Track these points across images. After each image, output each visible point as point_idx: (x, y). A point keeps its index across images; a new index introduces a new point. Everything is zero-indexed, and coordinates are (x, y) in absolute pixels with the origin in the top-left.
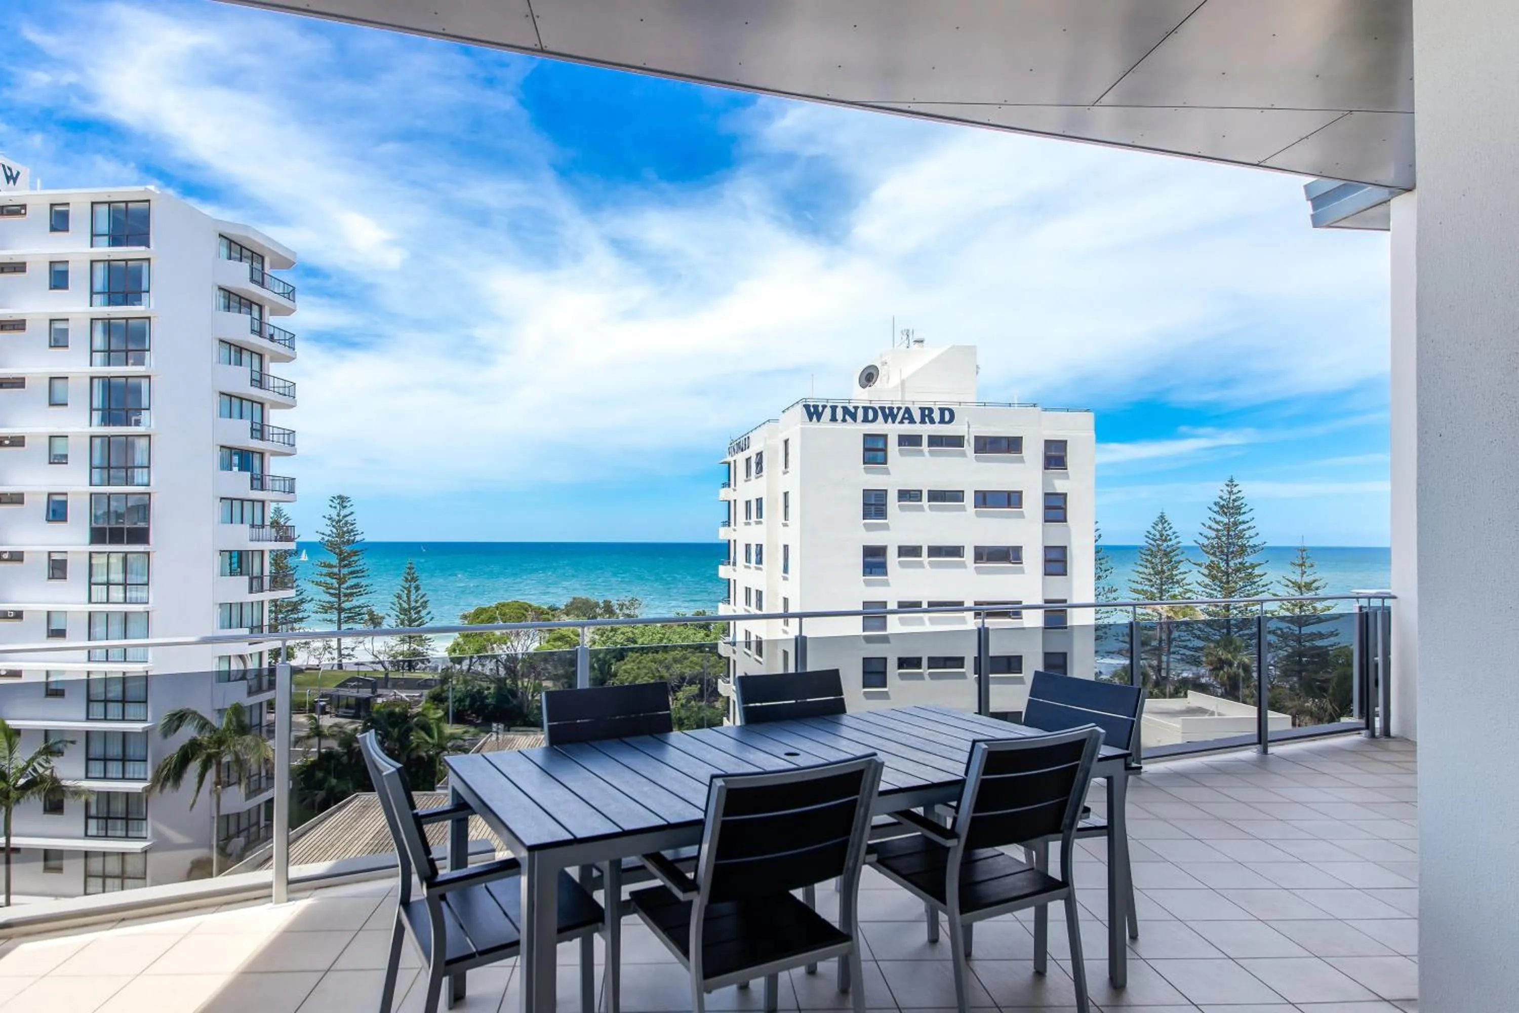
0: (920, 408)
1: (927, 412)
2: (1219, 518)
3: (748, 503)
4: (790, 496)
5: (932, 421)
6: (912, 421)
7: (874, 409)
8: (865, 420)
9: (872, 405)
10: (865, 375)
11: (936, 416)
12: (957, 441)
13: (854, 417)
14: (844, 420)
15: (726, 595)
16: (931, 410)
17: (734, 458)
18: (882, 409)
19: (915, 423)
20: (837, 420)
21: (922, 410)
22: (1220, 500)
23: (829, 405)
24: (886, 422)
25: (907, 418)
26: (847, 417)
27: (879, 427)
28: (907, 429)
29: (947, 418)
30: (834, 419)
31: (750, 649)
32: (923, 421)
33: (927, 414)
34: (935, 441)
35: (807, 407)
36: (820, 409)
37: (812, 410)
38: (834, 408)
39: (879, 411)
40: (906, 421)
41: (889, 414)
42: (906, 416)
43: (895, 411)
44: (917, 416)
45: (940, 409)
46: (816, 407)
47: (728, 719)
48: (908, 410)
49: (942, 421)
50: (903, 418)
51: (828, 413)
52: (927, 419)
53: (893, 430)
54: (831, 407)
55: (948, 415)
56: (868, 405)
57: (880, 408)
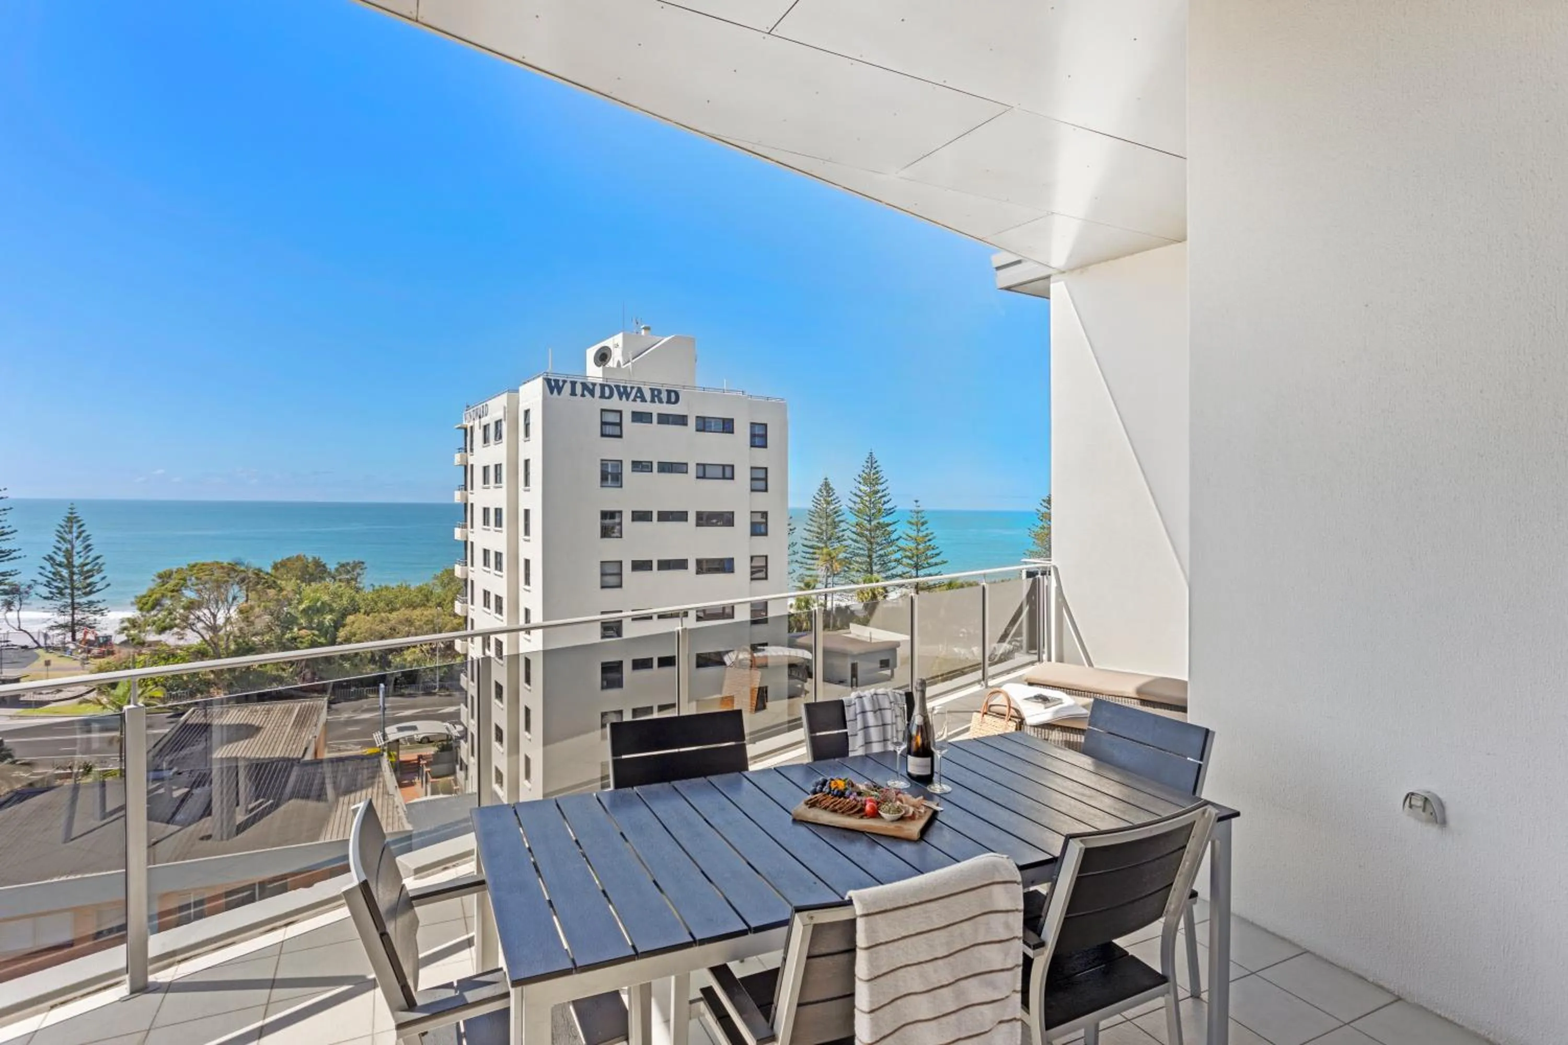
0: (650, 389)
1: (656, 393)
2: (862, 488)
3: (486, 469)
4: (531, 463)
5: (661, 401)
6: (643, 400)
7: (610, 387)
8: (602, 396)
9: (608, 383)
10: (600, 354)
11: (664, 396)
12: (681, 420)
13: (592, 393)
14: (583, 395)
15: (464, 558)
16: (660, 392)
17: (471, 424)
18: (617, 387)
19: (646, 401)
20: (576, 395)
21: (652, 390)
22: (862, 473)
23: (569, 380)
24: (621, 399)
25: (638, 397)
26: (586, 393)
27: (615, 403)
28: (640, 407)
29: (673, 400)
30: (573, 393)
31: (489, 607)
32: (653, 401)
33: (656, 395)
34: (664, 419)
35: (548, 381)
36: (561, 384)
37: (553, 384)
38: (573, 384)
39: (615, 389)
40: (638, 400)
41: (624, 393)
42: (639, 395)
43: (629, 390)
44: (648, 396)
45: (667, 390)
46: (557, 381)
47: (466, 676)
48: (640, 390)
49: (669, 402)
50: (636, 396)
51: (567, 388)
52: (656, 399)
53: (628, 407)
54: (572, 382)
55: (673, 397)
56: (605, 383)
57: (615, 386)
